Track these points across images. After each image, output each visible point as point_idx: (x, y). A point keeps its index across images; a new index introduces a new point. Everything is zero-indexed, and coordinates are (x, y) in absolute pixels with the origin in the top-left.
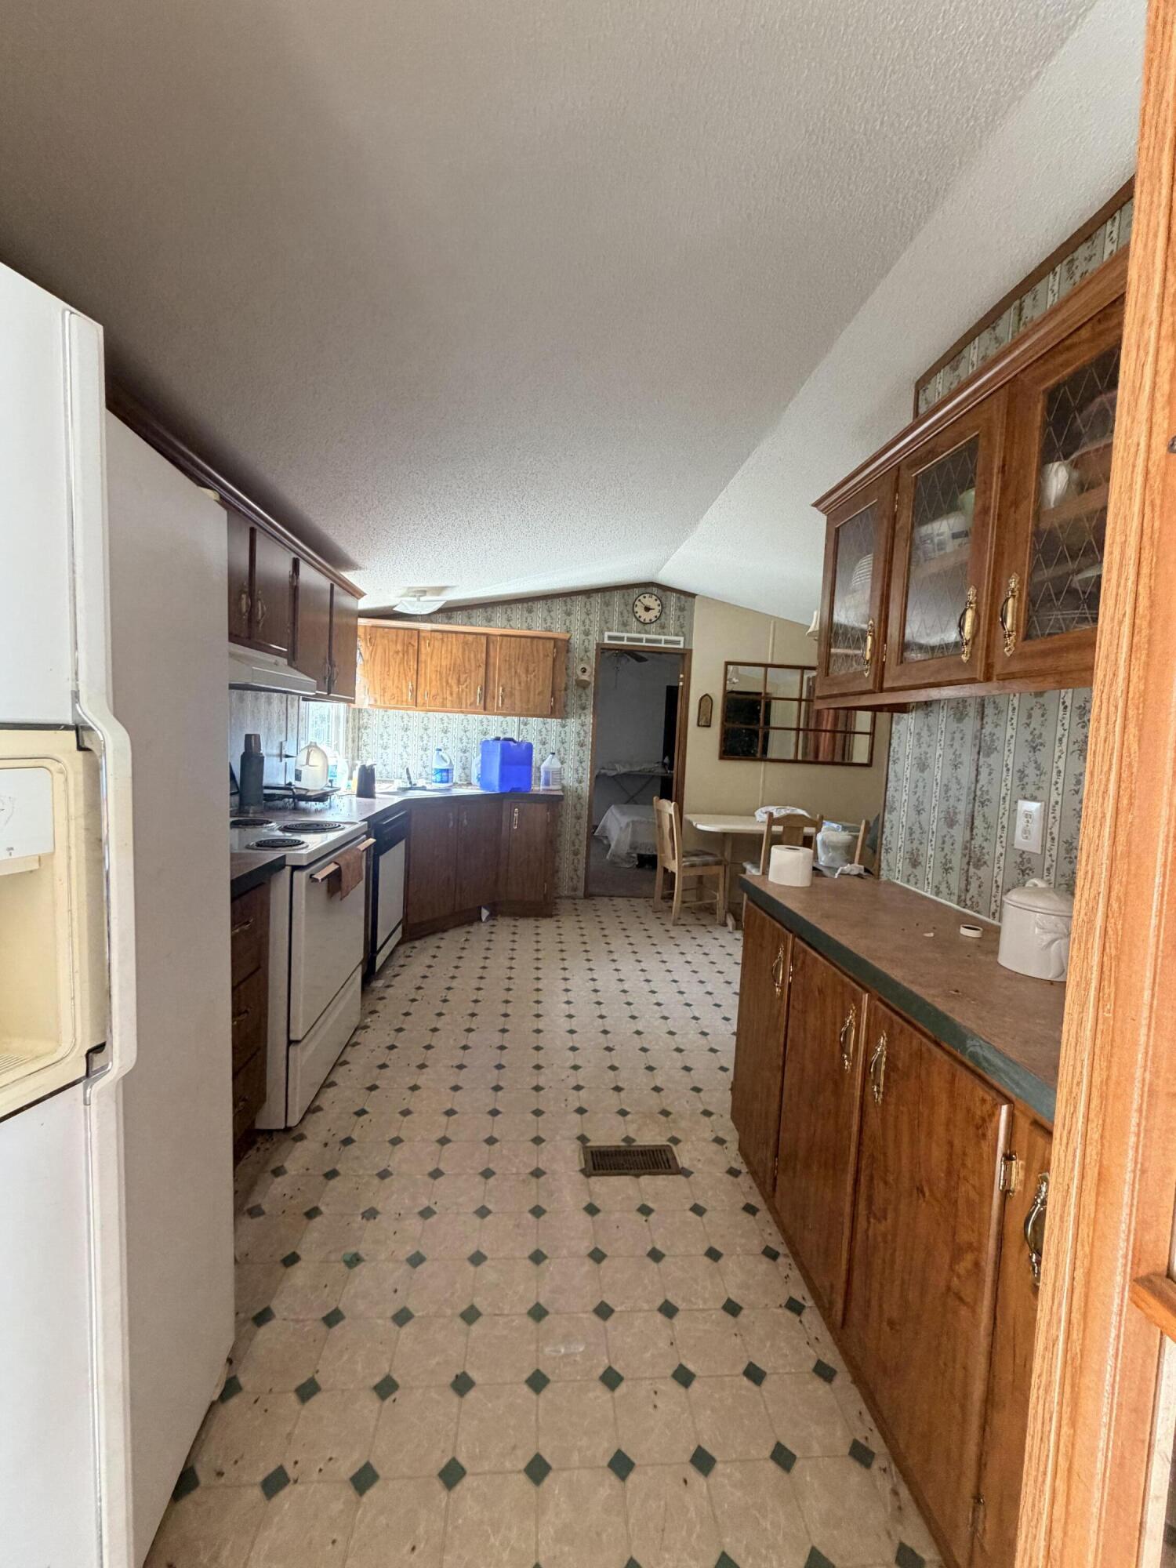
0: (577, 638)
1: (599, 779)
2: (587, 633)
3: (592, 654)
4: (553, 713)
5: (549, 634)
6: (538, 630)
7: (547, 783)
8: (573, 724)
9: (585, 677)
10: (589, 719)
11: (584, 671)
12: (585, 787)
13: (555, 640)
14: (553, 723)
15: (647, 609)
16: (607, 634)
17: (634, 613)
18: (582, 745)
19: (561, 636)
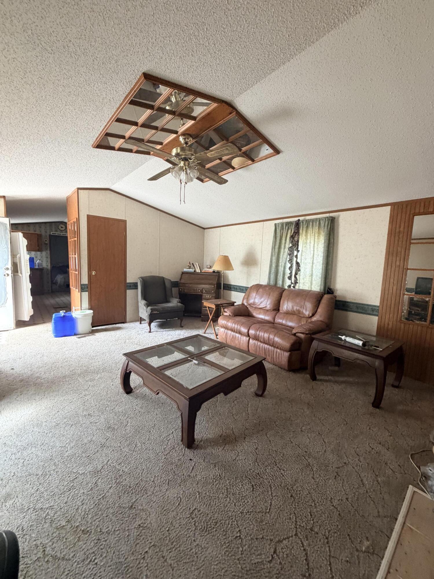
0: (43, 233)
1: (53, 267)
2: (46, 232)
3: (48, 237)
4: (39, 250)
5: (35, 233)
6: (32, 232)
7: (38, 266)
8: (44, 253)
9: (47, 242)
10: (49, 252)
11: (46, 241)
12: (49, 267)
13: (37, 234)
14: (39, 253)
15: (62, 227)
16: (52, 233)
17: (59, 228)
18: (47, 258)
19: (39, 233)
